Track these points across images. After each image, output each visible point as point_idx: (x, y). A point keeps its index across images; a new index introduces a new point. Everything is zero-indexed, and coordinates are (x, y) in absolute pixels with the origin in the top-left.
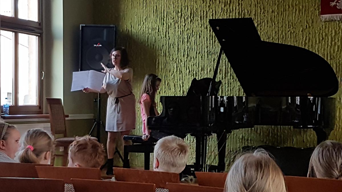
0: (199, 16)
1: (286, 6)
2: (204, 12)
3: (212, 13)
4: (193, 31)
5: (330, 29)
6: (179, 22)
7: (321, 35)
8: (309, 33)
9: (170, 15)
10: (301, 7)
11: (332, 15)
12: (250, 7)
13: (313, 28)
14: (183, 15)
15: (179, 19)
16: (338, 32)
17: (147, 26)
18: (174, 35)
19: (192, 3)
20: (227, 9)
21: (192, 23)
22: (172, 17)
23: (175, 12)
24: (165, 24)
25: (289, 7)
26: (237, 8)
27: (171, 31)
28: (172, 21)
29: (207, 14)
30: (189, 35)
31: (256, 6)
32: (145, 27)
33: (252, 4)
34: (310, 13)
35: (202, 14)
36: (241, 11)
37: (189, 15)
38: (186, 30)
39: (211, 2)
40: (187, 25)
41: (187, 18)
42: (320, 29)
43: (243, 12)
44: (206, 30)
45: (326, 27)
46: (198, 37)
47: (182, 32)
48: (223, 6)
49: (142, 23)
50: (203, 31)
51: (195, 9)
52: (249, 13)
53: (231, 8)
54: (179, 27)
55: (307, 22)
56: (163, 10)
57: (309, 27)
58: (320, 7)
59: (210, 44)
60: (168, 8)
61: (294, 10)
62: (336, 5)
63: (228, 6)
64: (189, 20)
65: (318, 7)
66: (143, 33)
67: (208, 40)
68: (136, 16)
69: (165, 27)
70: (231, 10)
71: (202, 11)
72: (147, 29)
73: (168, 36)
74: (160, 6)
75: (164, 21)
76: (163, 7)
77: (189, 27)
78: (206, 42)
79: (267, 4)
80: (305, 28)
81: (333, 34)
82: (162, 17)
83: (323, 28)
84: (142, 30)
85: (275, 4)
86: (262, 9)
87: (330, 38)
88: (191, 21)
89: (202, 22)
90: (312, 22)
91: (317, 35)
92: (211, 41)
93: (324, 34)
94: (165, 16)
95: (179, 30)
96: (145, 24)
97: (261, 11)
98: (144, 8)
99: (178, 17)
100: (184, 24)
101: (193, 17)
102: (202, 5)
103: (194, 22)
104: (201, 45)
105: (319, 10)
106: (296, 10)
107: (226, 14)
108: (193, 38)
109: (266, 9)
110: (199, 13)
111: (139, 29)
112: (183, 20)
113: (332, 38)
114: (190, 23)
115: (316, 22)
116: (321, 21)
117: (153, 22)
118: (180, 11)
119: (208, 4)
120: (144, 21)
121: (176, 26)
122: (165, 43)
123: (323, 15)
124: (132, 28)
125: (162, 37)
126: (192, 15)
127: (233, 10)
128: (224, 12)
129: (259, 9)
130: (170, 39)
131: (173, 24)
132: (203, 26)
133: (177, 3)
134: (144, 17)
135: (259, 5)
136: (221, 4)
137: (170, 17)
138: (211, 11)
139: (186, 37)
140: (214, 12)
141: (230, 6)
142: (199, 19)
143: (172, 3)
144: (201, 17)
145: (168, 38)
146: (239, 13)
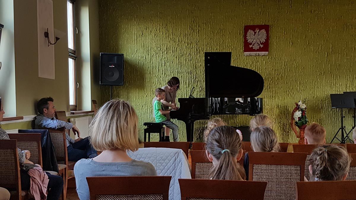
0: (172, 51)
1: (224, 46)
2: (174, 48)
3: (179, 49)
4: (168, 59)
5: (249, 60)
6: (159, 54)
7: (244, 63)
8: (238, 62)
9: (153, 49)
10: (233, 47)
11: (251, 52)
12: (203, 46)
13: (240, 59)
14: (161, 49)
15: (159, 51)
16: (253, 62)
17: (138, 55)
18: (156, 61)
19: (167, 42)
20: (189, 47)
21: (167, 54)
22: (154, 50)
23: (156, 47)
24: (150, 55)
25: (226, 47)
26: (195, 46)
27: (154, 59)
28: (154, 52)
29: (176, 49)
30: (166, 61)
31: (206, 46)
32: (136, 55)
33: (204, 45)
34: (238, 51)
35: (174, 49)
36: (197, 48)
37: (165, 50)
38: (163, 58)
39: (179, 42)
40: (164, 55)
41: (164, 51)
42: (244, 60)
43: (199, 49)
44: (176, 59)
45: (247, 59)
46: (171, 63)
47: (161, 60)
48: (187, 45)
49: (134, 53)
50: (174, 59)
51: (169, 46)
52: (202, 50)
53: (191, 46)
54: (159, 56)
55: (236, 56)
56: (148, 46)
57: (238, 59)
58: (243, 48)
59: (179, 67)
60: (151, 45)
61: (229, 49)
62: (253, 47)
63: (190, 45)
64: (166, 52)
65: (242, 47)
66: (135, 60)
67: (178, 65)
68: (130, 49)
69: (150, 56)
70: (192, 48)
71: (173, 48)
72: (138, 57)
73: (151, 62)
74: (146, 43)
75: (149, 52)
76: (148, 44)
77: (165, 56)
78: (176, 66)
79: (213, 45)
80: (235, 59)
81: (251, 63)
82: (148, 50)
83: (245, 59)
84: (134, 57)
85: (218, 45)
86: (210, 47)
87: (249, 65)
88: (166, 53)
89: (174, 54)
90: (239, 56)
91: (242, 63)
92: (180, 65)
93: (246, 63)
94: (150, 49)
95: (159, 58)
96: (136, 54)
97: (209, 49)
98: (135, 44)
99: (158, 50)
100: (162, 55)
101: (168, 51)
102: (173, 44)
103: (168, 54)
104: (173, 67)
105: (243, 49)
106: (230, 49)
107: (188, 50)
108: (168, 63)
109: (213, 48)
110: (172, 49)
111: (132, 57)
112: (161, 52)
113: (250, 65)
114: (166, 54)
115: (241, 56)
116: (244, 55)
117: (142, 53)
118: (159, 47)
119: (177, 44)
120: (136, 52)
121: (157, 56)
122: (150, 66)
123: (245, 53)
124: (128, 56)
125: (148, 62)
126: (167, 49)
127: (193, 47)
128: (187, 48)
129: (208, 47)
130: (153, 64)
131: (155, 54)
132: (174, 56)
133: (157, 42)
134: (136, 50)
135: (208, 45)
136: (185, 43)
137: (153, 51)
138: (179, 48)
139: (163, 62)
140: (181, 48)
141: (191, 45)
142: (172, 52)
143: (154, 42)
144: (173, 51)
145: (152, 63)
146: (196, 49)
